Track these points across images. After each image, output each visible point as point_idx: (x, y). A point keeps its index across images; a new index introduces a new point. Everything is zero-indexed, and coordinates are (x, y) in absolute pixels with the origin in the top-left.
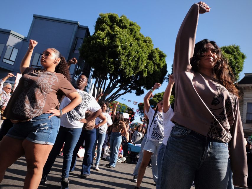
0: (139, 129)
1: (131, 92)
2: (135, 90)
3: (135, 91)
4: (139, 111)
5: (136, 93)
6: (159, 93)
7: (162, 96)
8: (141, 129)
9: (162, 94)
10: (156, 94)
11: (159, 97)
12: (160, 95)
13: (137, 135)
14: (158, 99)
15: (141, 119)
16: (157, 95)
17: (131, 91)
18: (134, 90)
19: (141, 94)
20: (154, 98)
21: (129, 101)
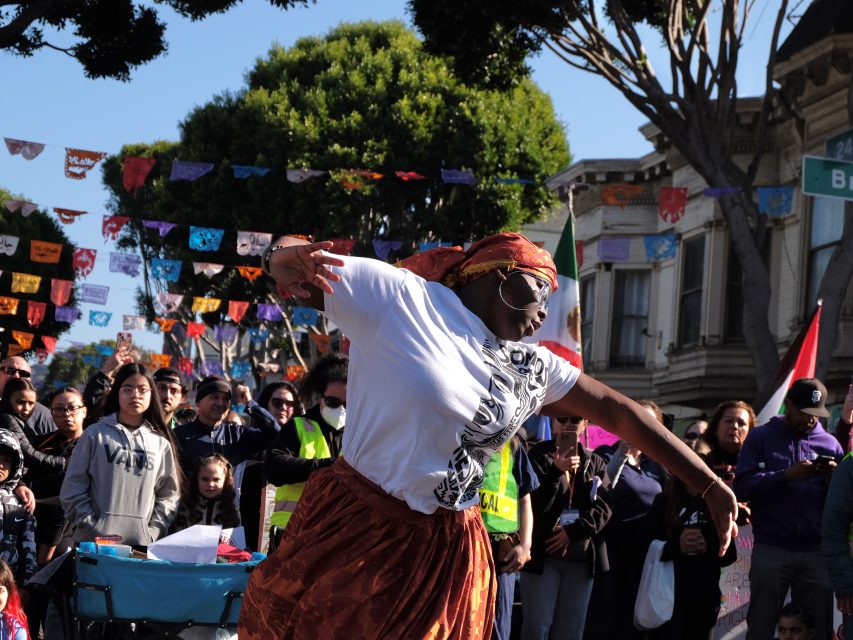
0: (133, 405)
1: (26, 47)
2: (71, 26)
3: (67, 35)
4: (124, 232)
5: (81, 53)
6: (305, 45)
7: (335, 69)
8: (144, 402)
9: (338, 50)
10: (273, 53)
11: (308, 82)
12: (322, 63)
13: (111, 457)
14: (296, 102)
15: (146, 304)
16: (284, 65)
17: (28, 33)
18: (56, 20)
19: (137, 62)
20: (262, 95)
21: (15, 146)
